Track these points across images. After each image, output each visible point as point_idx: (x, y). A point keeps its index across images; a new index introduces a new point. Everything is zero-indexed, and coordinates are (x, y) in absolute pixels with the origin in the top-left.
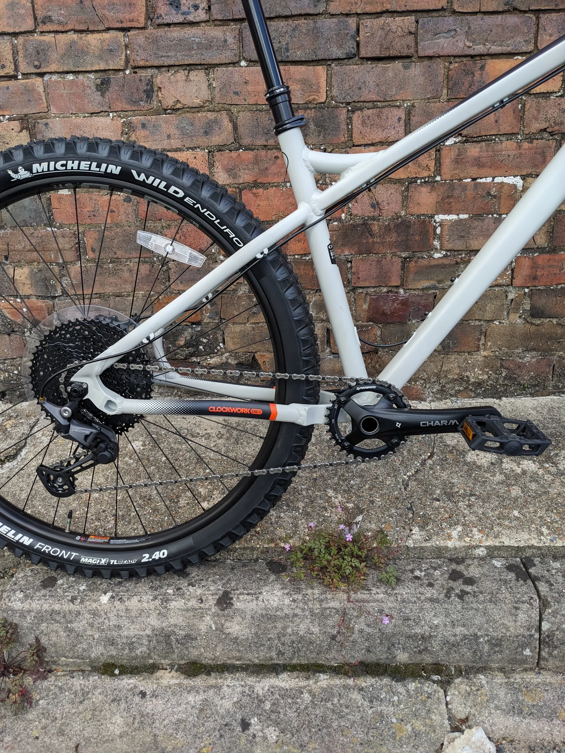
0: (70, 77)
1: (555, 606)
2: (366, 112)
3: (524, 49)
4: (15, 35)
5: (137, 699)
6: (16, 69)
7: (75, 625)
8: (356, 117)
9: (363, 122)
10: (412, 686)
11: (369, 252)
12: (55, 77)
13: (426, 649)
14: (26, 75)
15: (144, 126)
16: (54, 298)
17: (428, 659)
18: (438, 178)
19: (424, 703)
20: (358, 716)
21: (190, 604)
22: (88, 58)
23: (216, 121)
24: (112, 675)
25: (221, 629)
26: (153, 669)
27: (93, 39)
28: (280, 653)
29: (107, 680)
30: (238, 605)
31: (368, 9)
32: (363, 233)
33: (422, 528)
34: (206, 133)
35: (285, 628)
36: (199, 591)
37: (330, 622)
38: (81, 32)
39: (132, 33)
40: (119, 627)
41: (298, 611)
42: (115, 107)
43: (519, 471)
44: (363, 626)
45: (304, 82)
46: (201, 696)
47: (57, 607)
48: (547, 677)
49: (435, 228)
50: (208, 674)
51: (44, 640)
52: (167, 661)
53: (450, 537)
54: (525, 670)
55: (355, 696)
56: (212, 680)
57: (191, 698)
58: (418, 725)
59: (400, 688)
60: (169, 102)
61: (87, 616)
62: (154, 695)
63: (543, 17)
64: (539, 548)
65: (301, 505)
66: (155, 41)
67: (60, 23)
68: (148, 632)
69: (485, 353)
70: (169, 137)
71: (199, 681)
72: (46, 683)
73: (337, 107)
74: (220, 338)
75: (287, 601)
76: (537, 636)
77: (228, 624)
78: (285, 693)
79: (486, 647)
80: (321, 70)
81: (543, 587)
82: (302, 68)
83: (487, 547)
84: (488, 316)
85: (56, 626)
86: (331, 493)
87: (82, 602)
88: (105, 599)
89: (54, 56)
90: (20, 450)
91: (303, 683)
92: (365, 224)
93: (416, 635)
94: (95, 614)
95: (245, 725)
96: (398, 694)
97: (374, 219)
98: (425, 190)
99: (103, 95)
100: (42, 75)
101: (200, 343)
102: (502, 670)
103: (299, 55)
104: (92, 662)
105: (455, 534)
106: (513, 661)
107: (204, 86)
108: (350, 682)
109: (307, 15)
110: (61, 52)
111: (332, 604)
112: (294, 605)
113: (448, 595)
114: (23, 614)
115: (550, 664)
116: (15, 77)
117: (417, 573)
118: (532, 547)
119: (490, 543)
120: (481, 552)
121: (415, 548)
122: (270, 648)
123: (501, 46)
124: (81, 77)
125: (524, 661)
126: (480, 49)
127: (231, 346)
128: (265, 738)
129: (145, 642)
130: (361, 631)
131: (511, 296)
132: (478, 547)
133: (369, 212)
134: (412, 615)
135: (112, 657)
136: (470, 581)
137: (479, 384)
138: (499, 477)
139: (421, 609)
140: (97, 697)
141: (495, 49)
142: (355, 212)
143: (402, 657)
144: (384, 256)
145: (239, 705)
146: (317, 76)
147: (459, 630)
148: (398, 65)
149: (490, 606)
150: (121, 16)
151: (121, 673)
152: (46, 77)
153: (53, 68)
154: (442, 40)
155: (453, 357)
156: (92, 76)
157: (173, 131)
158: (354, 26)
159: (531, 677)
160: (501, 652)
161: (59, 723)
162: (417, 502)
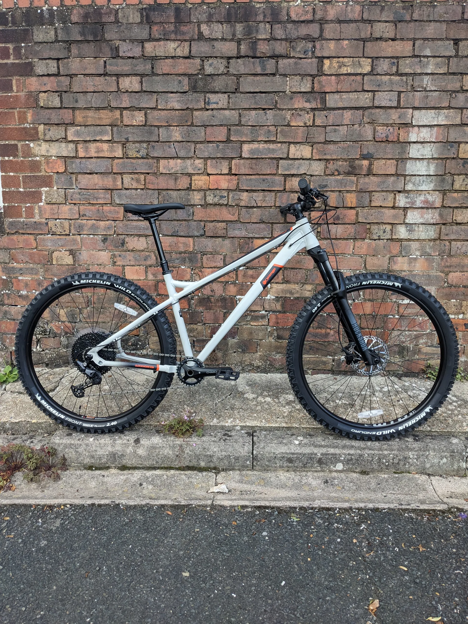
0: (92, 236)
1: (258, 444)
2: (208, 256)
3: (268, 236)
4: (71, 219)
5: (101, 477)
6: (70, 232)
7: (79, 450)
8: (204, 257)
9: (207, 259)
10: (204, 473)
11: (210, 309)
12: (85, 236)
13: (211, 461)
14: (74, 235)
15: (120, 256)
16: (75, 322)
17: (212, 465)
18: (237, 282)
19: (208, 479)
20: (183, 482)
21: (124, 442)
22: (99, 230)
23: (149, 256)
24: (92, 470)
25: (135, 452)
26: (108, 468)
27: (102, 223)
28: (157, 462)
29: (90, 472)
30: (142, 442)
31: (208, 220)
32: (208, 301)
33: (218, 419)
34: (145, 260)
35: (159, 452)
36: (128, 438)
37: (176, 450)
38: (97, 220)
39: (117, 222)
40: (96, 451)
41: (164, 445)
42: (108, 248)
43: (263, 401)
44: (188, 451)
45: (184, 243)
46: (126, 477)
47: (73, 442)
48: (255, 472)
49: (237, 301)
50: (129, 470)
51: (66, 456)
52: (114, 465)
53: (227, 422)
54: (248, 470)
55: (183, 477)
56: (130, 472)
57: (122, 477)
58: (204, 485)
59: (200, 474)
60: (131, 248)
61: (84, 446)
62: (108, 476)
63: (275, 225)
64: (260, 427)
65: (172, 410)
66: (126, 226)
67: (89, 217)
68: (107, 453)
69: (260, 354)
70: (130, 260)
71: (125, 472)
72: (66, 473)
73: (197, 253)
74: (147, 343)
75: (160, 441)
76: (252, 456)
77: (138, 450)
78: (157, 476)
79: (233, 460)
80: (191, 239)
81: (255, 438)
82: (184, 238)
83: (240, 426)
84: (260, 338)
85: (71, 450)
86: (185, 406)
87: (82, 440)
88: (91, 440)
89: (86, 228)
90: (56, 388)
91: (164, 473)
92: (208, 298)
93: (208, 455)
94: (87, 445)
95: (141, 485)
96: (199, 476)
97: (212, 296)
98: (232, 286)
99: (104, 244)
100: (80, 235)
101: (137, 344)
102: (239, 470)
103: (182, 234)
104: (84, 465)
105: (229, 421)
106: (243, 466)
107: (145, 243)
108: (182, 472)
109: (185, 220)
110: (89, 227)
111: (177, 443)
112: (163, 443)
113: (220, 440)
114: (59, 445)
115: (257, 468)
116: (69, 235)
117: (212, 434)
118: (257, 426)
119: (242, 424)
120: (238, 428)
121: (213, 426)
122: (153, 460)
123: (259, 235)
124: (96, 236)
125: (247, 467)
126: (251, 235)
127: (151, 346)
128: (148, 488)
129: (106, 457)
130: (188, 453)
131: (269, 330)
132: (237, 426)
133: (210, 293)
134: (206, 447)
135: (92, 463)
136: (230, 436)
137: (258, 367)
138: (254, 403)
139: (210, 445)
140: (86, 477)
141: (257, 236)
142: (204, 293)
143: (203, 464)
144: (216, 311)
145: (140, 479)
146: (189, 241)
147: (223, 453)
148: (220, 239)
149: (235, 444)
150: (114, 216)
151: (95, 470)
152: (82, 236)
153: (85, 233)
154: (236, 232)
155: (247, 355)
156: (100, 236)
157: (131, 258)
158: (203, 225)
159: (250, 473)
160: (239, 462)
161: (71, 484)
162: (219, 410)
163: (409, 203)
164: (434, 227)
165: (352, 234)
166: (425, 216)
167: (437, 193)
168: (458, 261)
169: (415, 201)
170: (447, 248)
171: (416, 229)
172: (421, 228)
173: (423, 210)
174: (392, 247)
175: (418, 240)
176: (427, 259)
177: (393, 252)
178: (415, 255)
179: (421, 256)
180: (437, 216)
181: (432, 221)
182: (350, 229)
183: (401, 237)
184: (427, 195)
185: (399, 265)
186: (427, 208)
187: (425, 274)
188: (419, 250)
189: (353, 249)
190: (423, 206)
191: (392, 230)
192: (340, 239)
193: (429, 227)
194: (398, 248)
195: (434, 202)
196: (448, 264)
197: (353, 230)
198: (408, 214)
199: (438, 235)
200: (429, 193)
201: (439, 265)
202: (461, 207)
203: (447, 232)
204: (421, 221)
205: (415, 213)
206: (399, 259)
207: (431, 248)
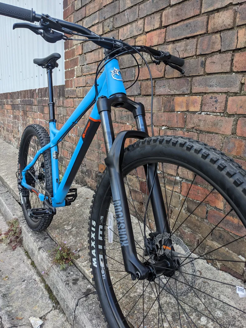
7: (26, 238)
13: (58, 295)
17: (57, 299)
21: (36, 245)
33: (88, 263)
40: (29, 243)
52: (32, 258)
53: (88, 270)
55: (41, 293)
56: (32, 268)
58: (39, 310)
62: (24, 263)
63: (194, 79)
76: (74, 314)
77: (38, 255)
79: (66, 306)
81: (83, 299)
84: (173, 204)
113: (65, 282)
120: (91, 280)
121: (80, 267)
123: (179, 91)
125: (71, 320)
126: (172, 93)
130: (51, 277)
131: (181, 199)
136: (75, 283)
140: (20, 256)
141: (177, 93)
145: (28, 277)
154: (162, 89)
160: (67, 311)
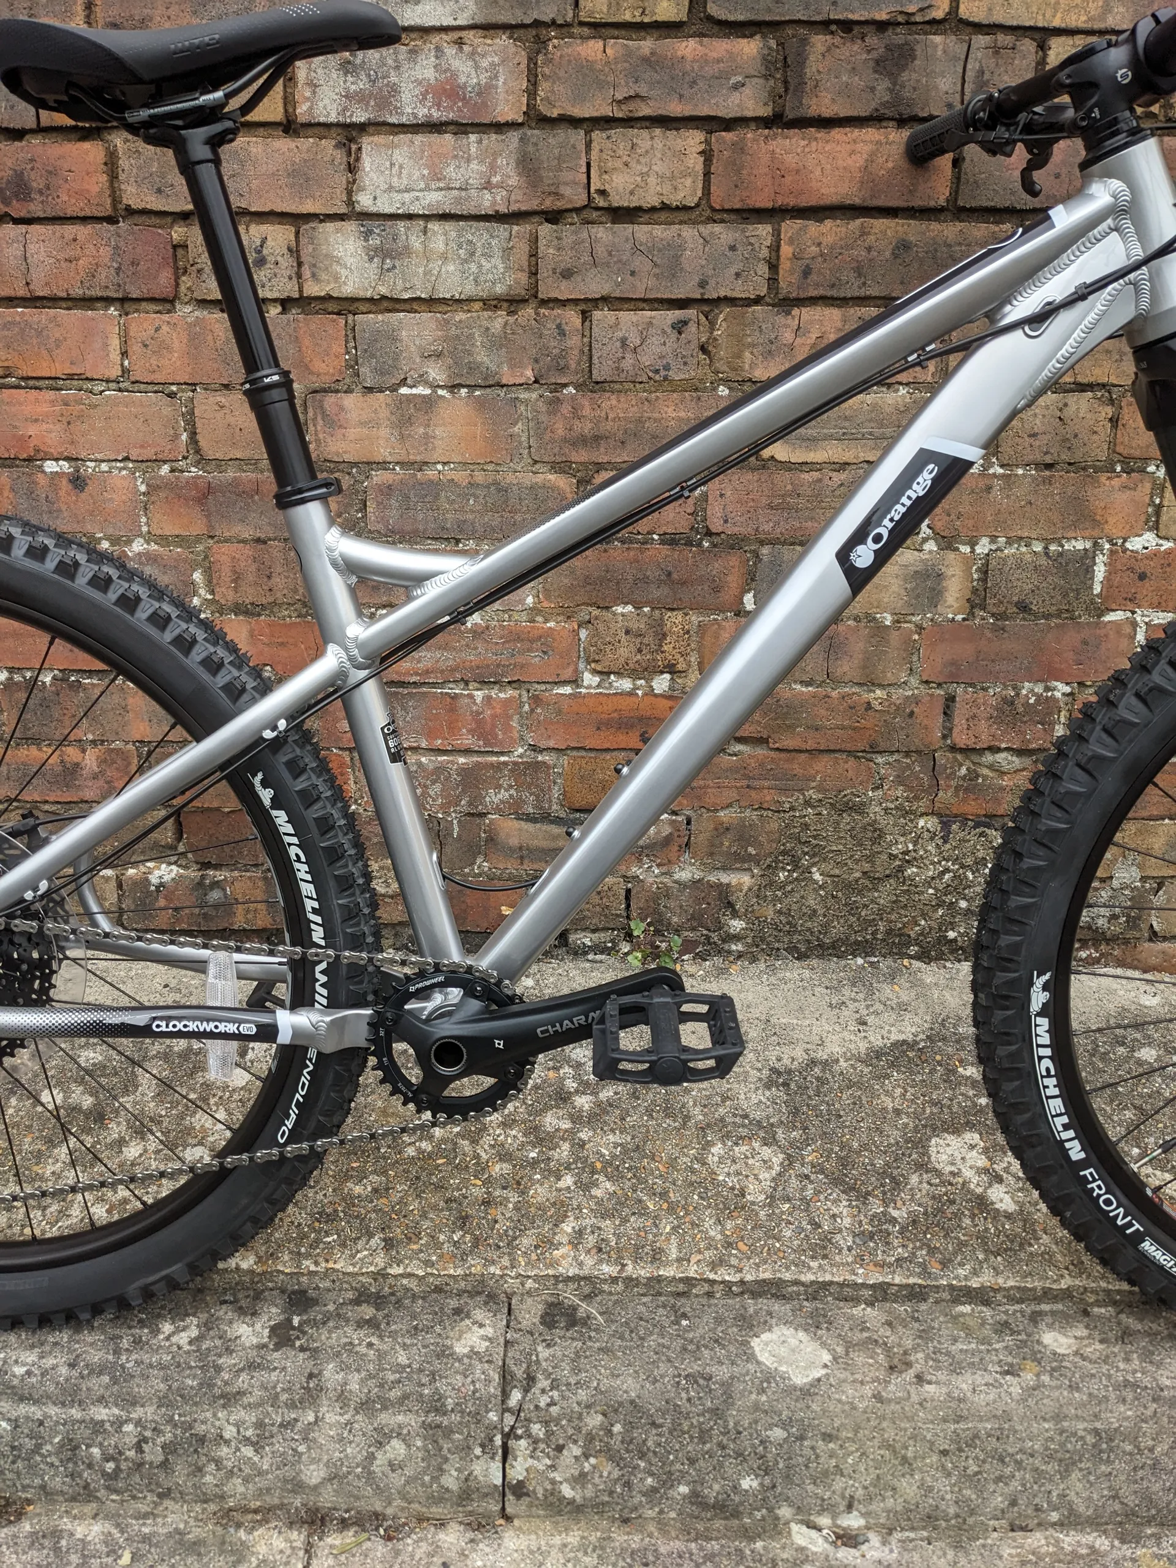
163: (360, 98)
164: (501, 230)
165: (103, 275)
166: (450, 171)
167: (503, 41)
168: (633, 412)
169: (394, 90)
170: (574, 342)
171: (416, 242)
172: (441, 235)
173: (434, 138)
174: (307, 342)
175: (431, 303)
176: (481, 405)
177: (319, 366)
178: (422, 379)
179: (453, 388)
180: (508, 172)
181: (487, 202)
182: (90, 249)
183: (349, 289)
184: (450, 51)
185: (352, 433)
186: (461, 128)
187: (479, 477)
188: (439, 355)
189: (124, 354)
190: (436, 114)
191: (295, 252)
192: (52, 301)
193: (479, 235)
194: (338, 348)
195: (484, 91)
196: (586, 428)
197: (105, 252)
198: (367, 162)
199: (523, 278)
200: (460, 42)
201: (540, 430)
202: (629, 122)
203: (566, 260)
204: (433, 199)
205: (400, 156)
206: (351, 401)
207: (496, 343)
